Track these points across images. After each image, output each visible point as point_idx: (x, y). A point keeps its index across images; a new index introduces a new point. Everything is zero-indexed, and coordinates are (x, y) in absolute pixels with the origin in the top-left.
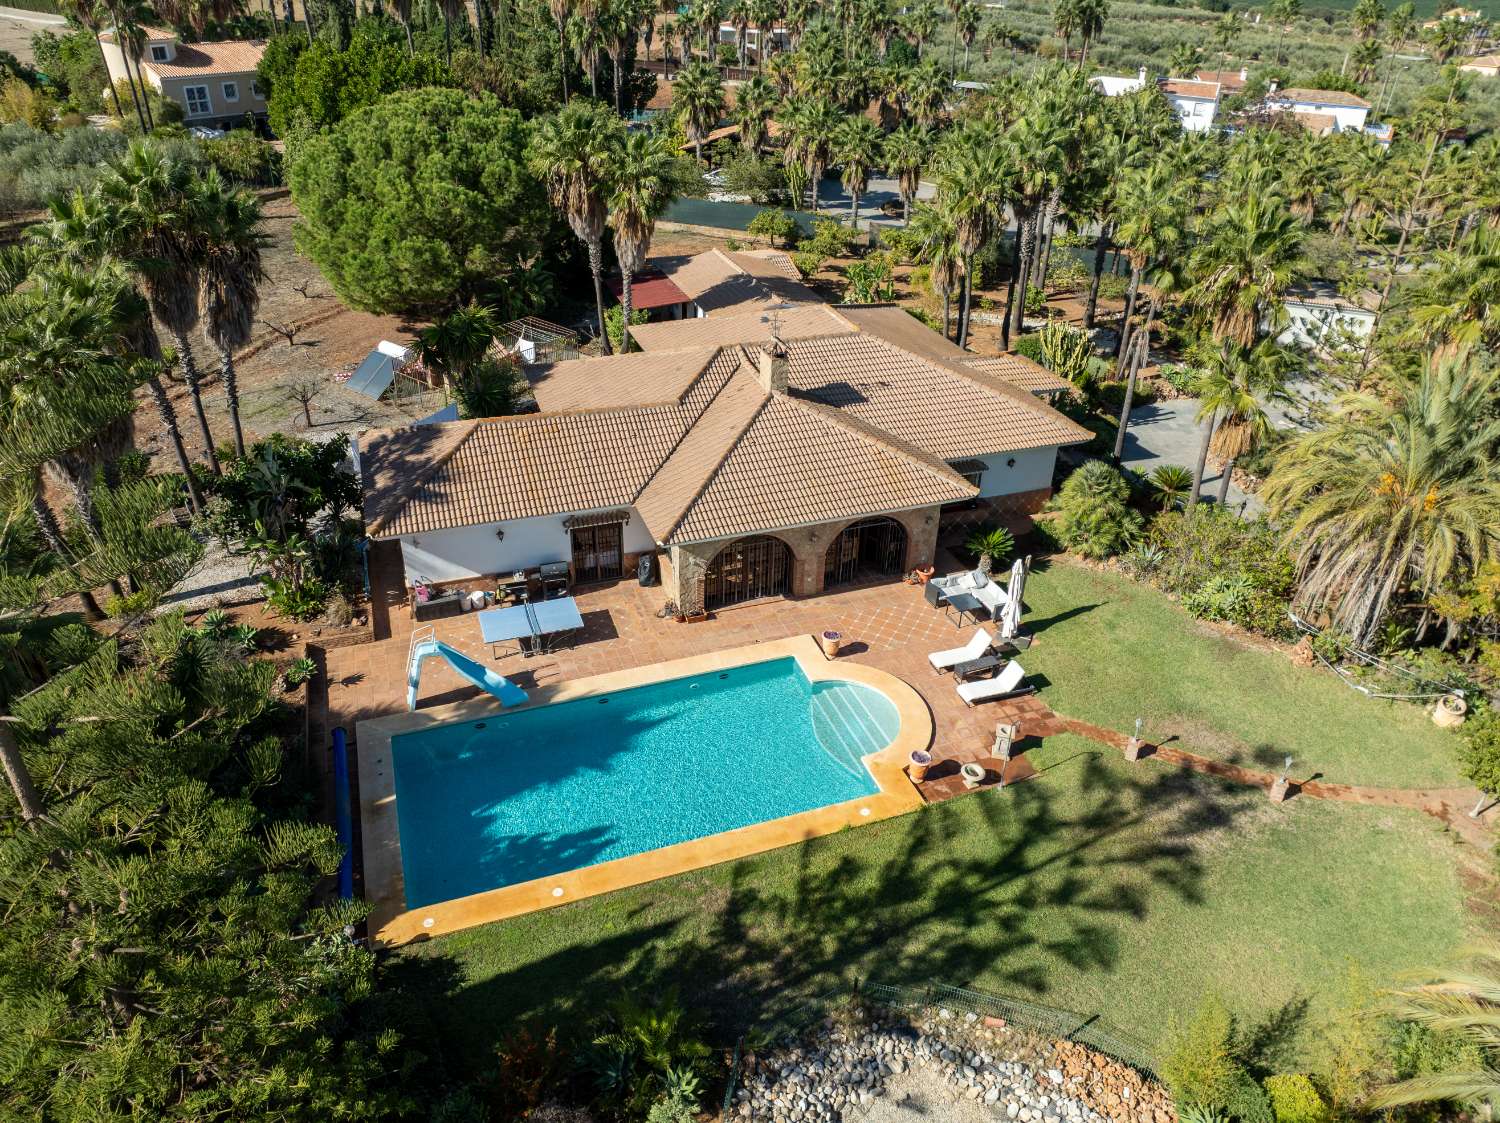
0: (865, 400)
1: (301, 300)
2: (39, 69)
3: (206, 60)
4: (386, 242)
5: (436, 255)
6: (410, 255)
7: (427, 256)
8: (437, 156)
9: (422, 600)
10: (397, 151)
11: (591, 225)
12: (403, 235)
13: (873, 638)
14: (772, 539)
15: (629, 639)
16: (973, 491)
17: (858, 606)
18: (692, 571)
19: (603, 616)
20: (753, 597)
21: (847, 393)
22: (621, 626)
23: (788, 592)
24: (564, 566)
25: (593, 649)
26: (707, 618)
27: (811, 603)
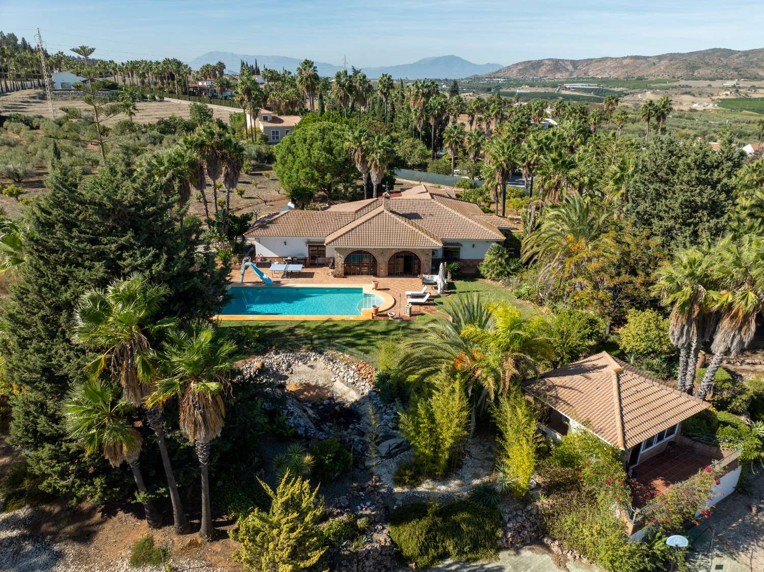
0: (421, 218)
1: (278, 194)
2: (229, 125)
3: (281, 121)
4: (298, 170)
5: (313, 175)
6: (304, 174)
7: (310, 175)
8: (319, 143)
9: (259, 261)
10: (308, 141)
11: (362, 166)
12: (304, 167)
13: (393, 288)
14: (368, 253)
15: (315, 279)
16: (441, 245)
17: (396, 281)
18: (340, 260)
19: (312, 273)
20: (361, 275)
21: (417, 216)
22: (315, 276)
23: (375, 275)
24: (304, 257)
25: (303, 279)
26: (343, 277)
27: (381, 279)
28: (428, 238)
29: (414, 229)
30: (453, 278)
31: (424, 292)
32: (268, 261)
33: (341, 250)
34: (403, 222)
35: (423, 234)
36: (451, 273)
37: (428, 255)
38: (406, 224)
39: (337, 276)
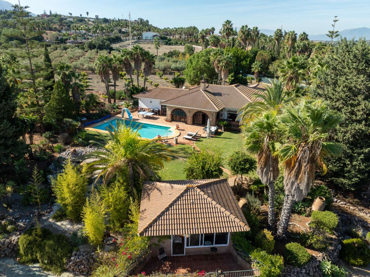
0: (221, 96)
9: (139, 109)
11: (218, 70)
13: (187, 130)
14: (183, 110)
15: (157, 121)
16: (218, 110)
17: (194, 127)
18: (169, 112)
19: (159, 118)
20: (180, 122)
21: (220, 94)
22: (158, 119)
23: (186, 123)
24: (158, 110)
25: (151, 120)
26: (170, 122)
27: (188, 125)
28: (214, 105)
29: (210, 100)
30: (225, 130)
31: (196, 134)
32: (143, 110)
33: (170, 107)
34: (206, 96)
35: (212, 103)
36: (224, 127)
37: (213, 115)
38: (207, 97)
39: (167, 120)
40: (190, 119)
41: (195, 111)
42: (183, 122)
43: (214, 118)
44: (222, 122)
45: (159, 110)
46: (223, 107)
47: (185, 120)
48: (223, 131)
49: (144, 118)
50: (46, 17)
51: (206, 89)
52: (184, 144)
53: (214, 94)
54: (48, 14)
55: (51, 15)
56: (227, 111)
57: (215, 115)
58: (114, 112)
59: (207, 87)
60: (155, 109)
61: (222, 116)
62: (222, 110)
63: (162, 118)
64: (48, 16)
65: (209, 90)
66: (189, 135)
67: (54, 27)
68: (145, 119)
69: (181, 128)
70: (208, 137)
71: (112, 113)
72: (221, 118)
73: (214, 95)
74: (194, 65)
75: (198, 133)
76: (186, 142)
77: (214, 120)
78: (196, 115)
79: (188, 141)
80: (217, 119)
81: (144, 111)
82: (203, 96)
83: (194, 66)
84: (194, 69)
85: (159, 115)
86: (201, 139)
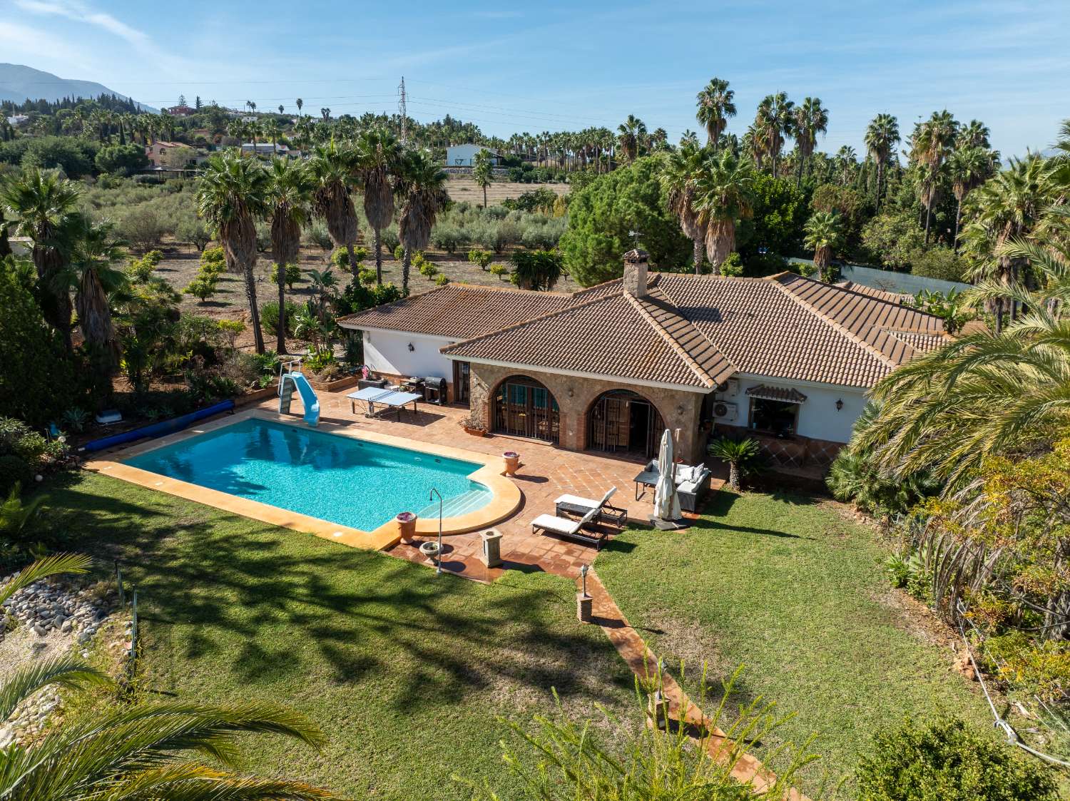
0: (718, 319)
9: (364, 378)
11: (692, 225)
13: (560, 480)
14: (542, 386)
15: (427, 428)
16: (709, 384)
17: (591, 465)
18: (480, 392)
19: (437, 417)
20: (530, 436)
21: (710, 315)
22: (436, 424)
23: (556, 441)
24: (439, 380)
25: (401, 426)
26: (485, 435)
27: (564, 453)
28: (689, 362)
29: (666, 337)
30: (743, 485)
31: (603, 505)
32: (380, 382)
33: (484, 371)
34: (650, 320)
35: (680, 351)
36: (738, 467)
37: (682, 409)
38: (654, 325)
39: (471, 429)
40: (572, 427)
41: (598, 390)
42: (541, 436)
43: (691, 426)
44: (732, 445)
45: (444, 382)
46: (729, 372)
47: (550, 426)
48: (731, 487)
49: (376, 416)
50: (183, 115)
51: (649, 292)
52: (536, 568)
53: (688, 314)
54: (193, 106)
55: (199, 109)
56: (750, 390)
57: (692, 409)
58: (257, 386)
59: (654, 284)
60: (428, 378)
61: (724, 412)
62: (723, 387)
63: (455, 417)
64: (191, 112)
65: (662, 298)
66: (563, 511)
67: (197, 136)
68: (377, 423)
69: (528, 470)
70: (660, 524)
71: (250, 391)
72: (719, 420)
73: (686, 318)
74: (598, 212)
75: (614, 502)
76: (548, 557)
77: (690, 434)
78: (601, 407)
79: (560, 548)
80: (700, 427)
81: (382, 386)
82: (636, 320)
83: (597, 217)
84: (597, 230)
85: (444, 403)
86: (628, 535)
